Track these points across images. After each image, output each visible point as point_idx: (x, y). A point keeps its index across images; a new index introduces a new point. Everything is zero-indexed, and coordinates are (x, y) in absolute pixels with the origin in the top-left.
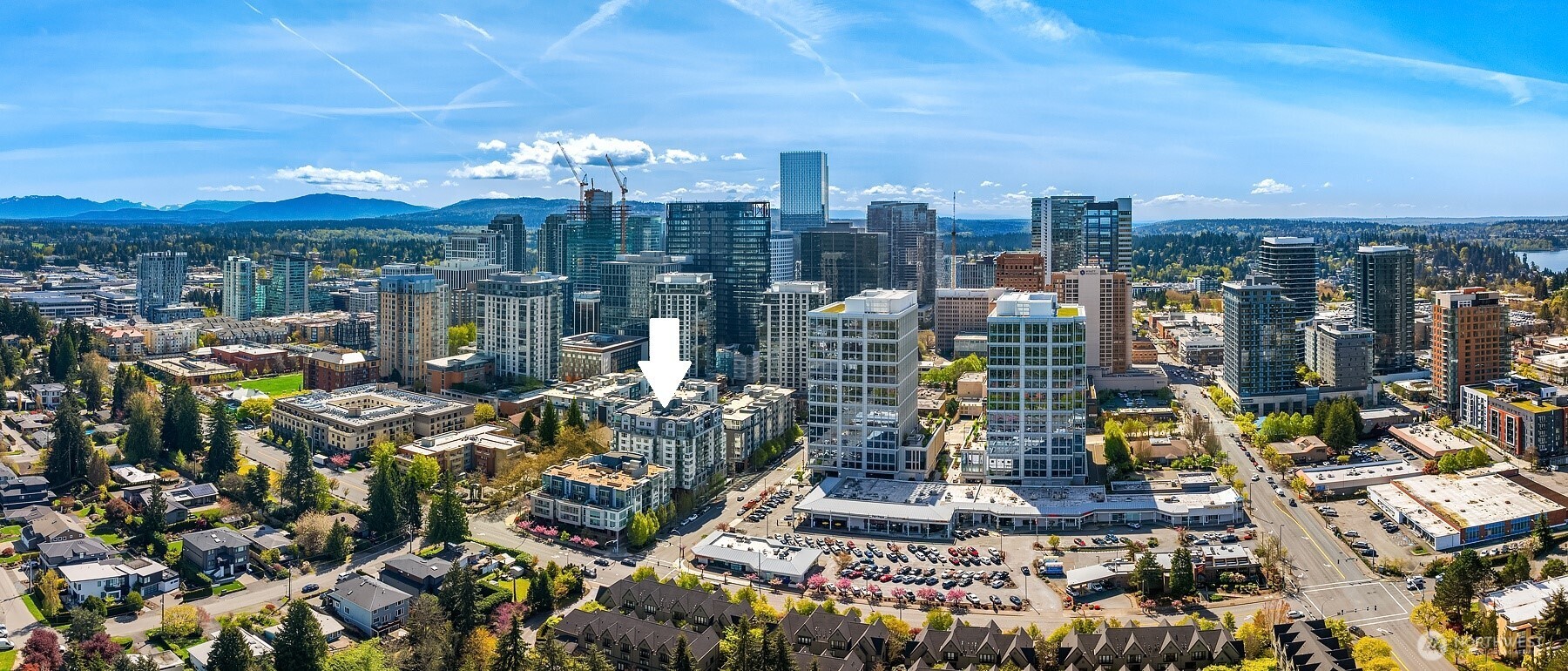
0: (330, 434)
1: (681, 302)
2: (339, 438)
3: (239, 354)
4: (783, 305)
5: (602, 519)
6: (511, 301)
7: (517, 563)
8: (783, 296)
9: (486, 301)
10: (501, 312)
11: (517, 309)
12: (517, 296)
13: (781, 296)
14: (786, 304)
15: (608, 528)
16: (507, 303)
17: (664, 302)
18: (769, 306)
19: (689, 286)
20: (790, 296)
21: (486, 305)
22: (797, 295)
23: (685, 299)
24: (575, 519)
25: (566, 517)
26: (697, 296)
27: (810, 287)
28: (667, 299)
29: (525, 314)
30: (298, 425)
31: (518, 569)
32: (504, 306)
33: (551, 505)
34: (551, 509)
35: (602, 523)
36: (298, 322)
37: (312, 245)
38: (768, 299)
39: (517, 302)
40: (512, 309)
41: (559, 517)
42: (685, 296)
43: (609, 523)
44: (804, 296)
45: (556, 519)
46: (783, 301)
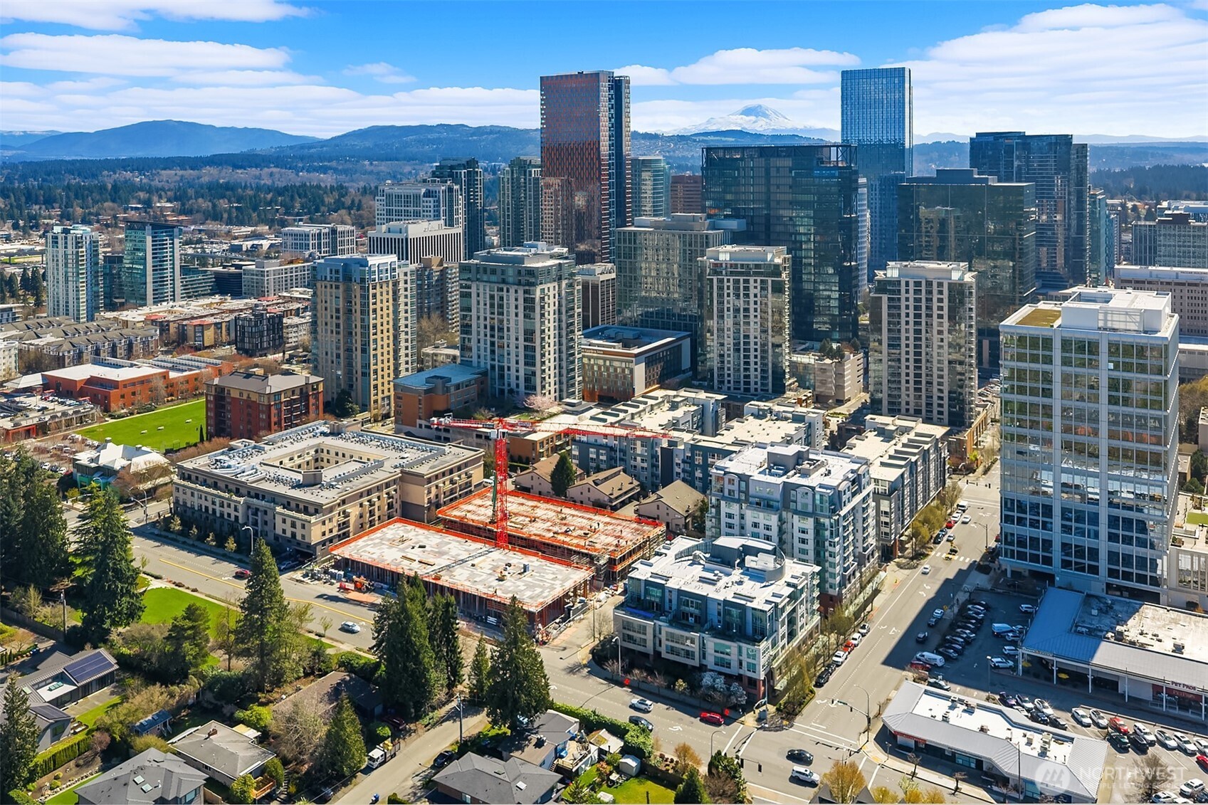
0: (279, 519)
1: (746, 288)
2: (293, 525)
3: (92, 381)
4: (907, 299)
5: (733, 658)
6: (512, 291)
7: (627, 750)
8: (907, 284)
9: (473, 290)
10: (498, 307)
11: (521, 301)
12: (519, 283)
13: (903, 284)
14: (911, 295)
15: (744, 671)
16: (505, 293)
17: (721, 288)
18: (885, 297)
19: (757, 266)
20: (918, 284)
21: (474, 295)
22: (929, 284)
23: (752, 283)
24: (689, 654)
25: (672, 650)
26: (770, 280)
27: (950, 271)
28: (726, 284)
29: (533, 309)
30: (222, 505)
31: (631, 762)
32: (501, 298)
33: (650, 631)
34: (649, 637)
35: (734, 664)
36: (171, 318)
37: (159, 192)
38: (884, 286)
39: (521, 292)
40: (513, 302)
41: (663, 650)
42: (752, 279)
43: (744, 664)
44: (940, 285)
45: (658, 654)
46: (907, 291)
